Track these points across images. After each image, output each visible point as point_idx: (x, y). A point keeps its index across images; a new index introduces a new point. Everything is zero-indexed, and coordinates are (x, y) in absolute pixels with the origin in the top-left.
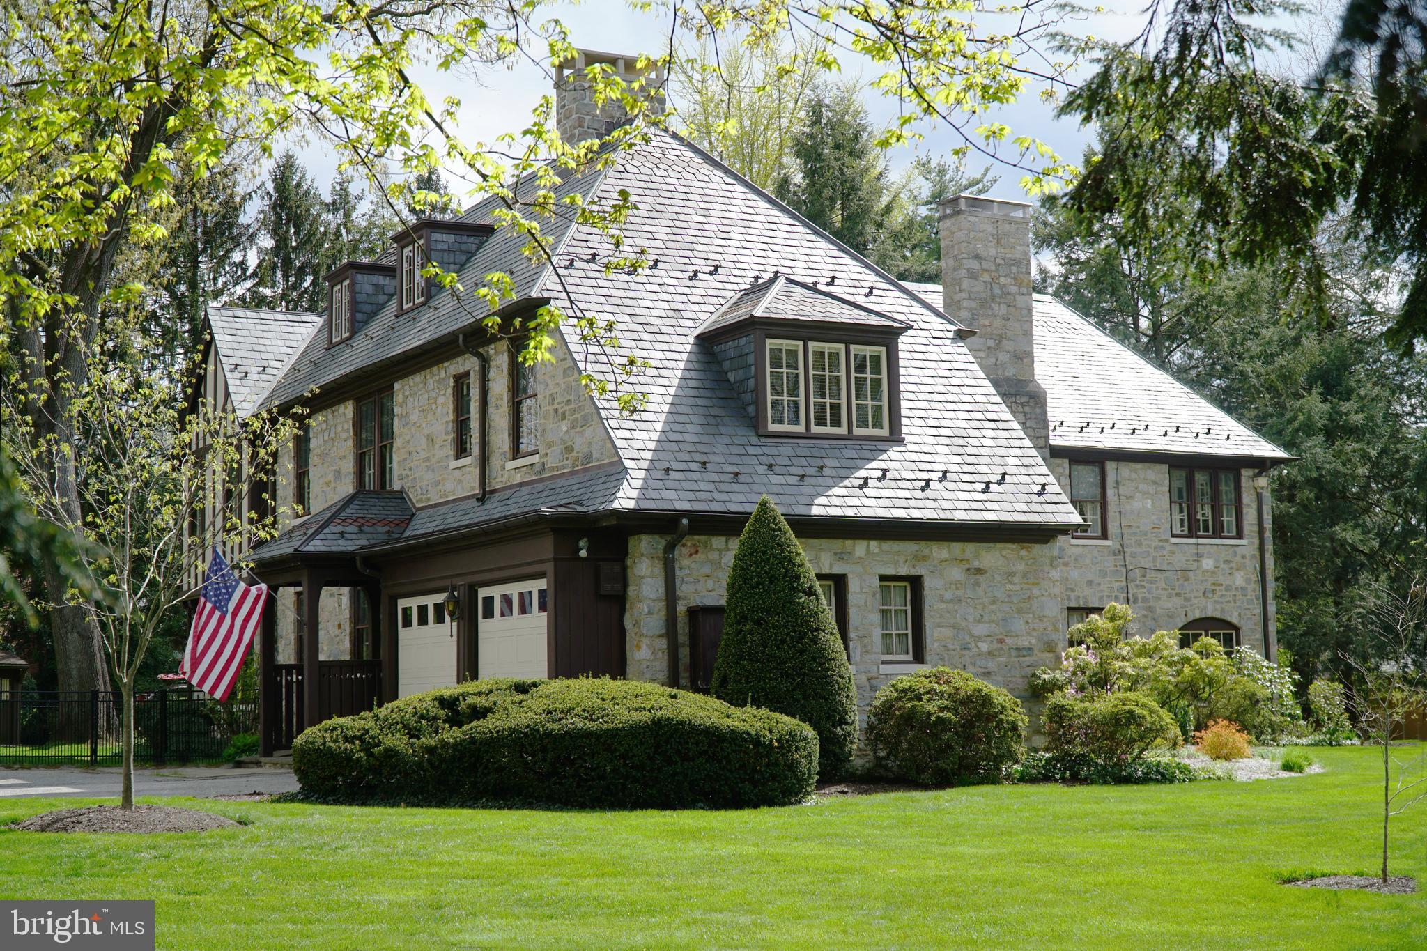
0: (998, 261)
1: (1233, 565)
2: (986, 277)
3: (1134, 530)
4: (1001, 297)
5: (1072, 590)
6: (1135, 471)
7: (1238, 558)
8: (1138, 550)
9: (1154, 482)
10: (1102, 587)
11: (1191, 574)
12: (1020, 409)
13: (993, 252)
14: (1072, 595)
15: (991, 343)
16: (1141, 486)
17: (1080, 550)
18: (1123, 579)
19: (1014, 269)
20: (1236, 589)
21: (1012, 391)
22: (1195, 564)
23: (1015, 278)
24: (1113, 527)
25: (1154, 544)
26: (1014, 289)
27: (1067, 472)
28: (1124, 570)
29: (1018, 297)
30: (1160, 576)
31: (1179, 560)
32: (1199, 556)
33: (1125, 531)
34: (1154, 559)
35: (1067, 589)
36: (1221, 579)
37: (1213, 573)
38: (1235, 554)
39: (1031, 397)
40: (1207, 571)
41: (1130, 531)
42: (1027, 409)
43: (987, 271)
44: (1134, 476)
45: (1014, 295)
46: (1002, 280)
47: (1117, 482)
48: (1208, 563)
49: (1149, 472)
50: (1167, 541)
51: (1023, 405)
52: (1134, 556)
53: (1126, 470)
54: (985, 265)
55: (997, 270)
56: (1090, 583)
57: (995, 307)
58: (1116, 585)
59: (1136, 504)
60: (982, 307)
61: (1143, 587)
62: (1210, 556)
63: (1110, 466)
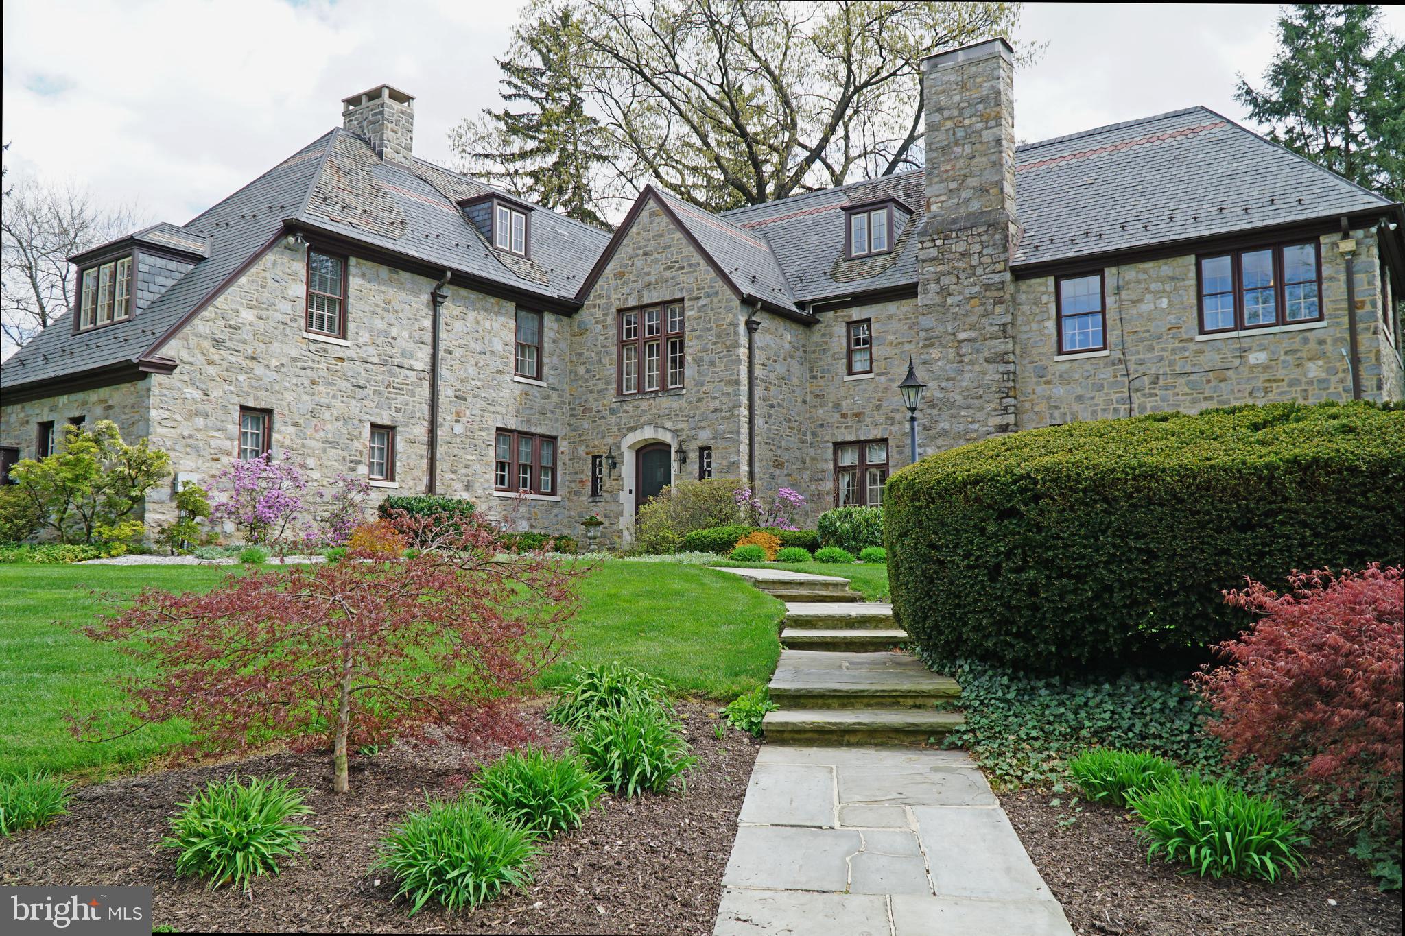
0: (962, 105)
1: (1304, 354)
2: (949, 124)
3: (1142, 335)
4: (965, 138)
5: (1057, 408)
6: (1145, 271)
7: (1312, 345)
8: (1150, 355)
9: (1173, 279)
10: (1096, 401)
11: (1230, 373)
12: (977, 239)
13: (957, 98)
14: (1056, 413)
15: (953, 185)
16: (1153, 286)
17: (1067, 365)
18: (1126, 390)
19: (980, 107)
20: (1311, 382)
21: (968, 225)
22: (1237, 362)
23: (981, 116)
24: (1112, 337)
25: (1170, 347)
26: (979, 126)
27: (1052, 289)
28: (1126, 380)
29: (984, 133)
30: (1182, 380)
31: (1210, 359)
32: (1243, 352)
33: (1127, 339)
34: (1171, 364)
35: (1050, 408)
36: (1281, 374)
37: (1266, 368)
38: (1306, 341)
39: (990, 225)
40: (1256, 366)
41: (1135, 337)
42: (984, 238)
43: (950, 118)
44: (1142, 276)
45: (979, 132)
46: (967, 122)
47: (1118, 288)
48: (1257, 358)
49: (1165, 268)
50: (1191, 340)
51: (980, 235)
52: (1141, 363)
53: (1130, 273)
54: (946, 114)
55: (961, 114)
56: (1080, 398)
57: (958, 150)
58: (1114, 397)
59: (1146, 307)
60: (943, 155)
61: (1151, 395)
62: (1263, 349)
63: (1110, 272)
